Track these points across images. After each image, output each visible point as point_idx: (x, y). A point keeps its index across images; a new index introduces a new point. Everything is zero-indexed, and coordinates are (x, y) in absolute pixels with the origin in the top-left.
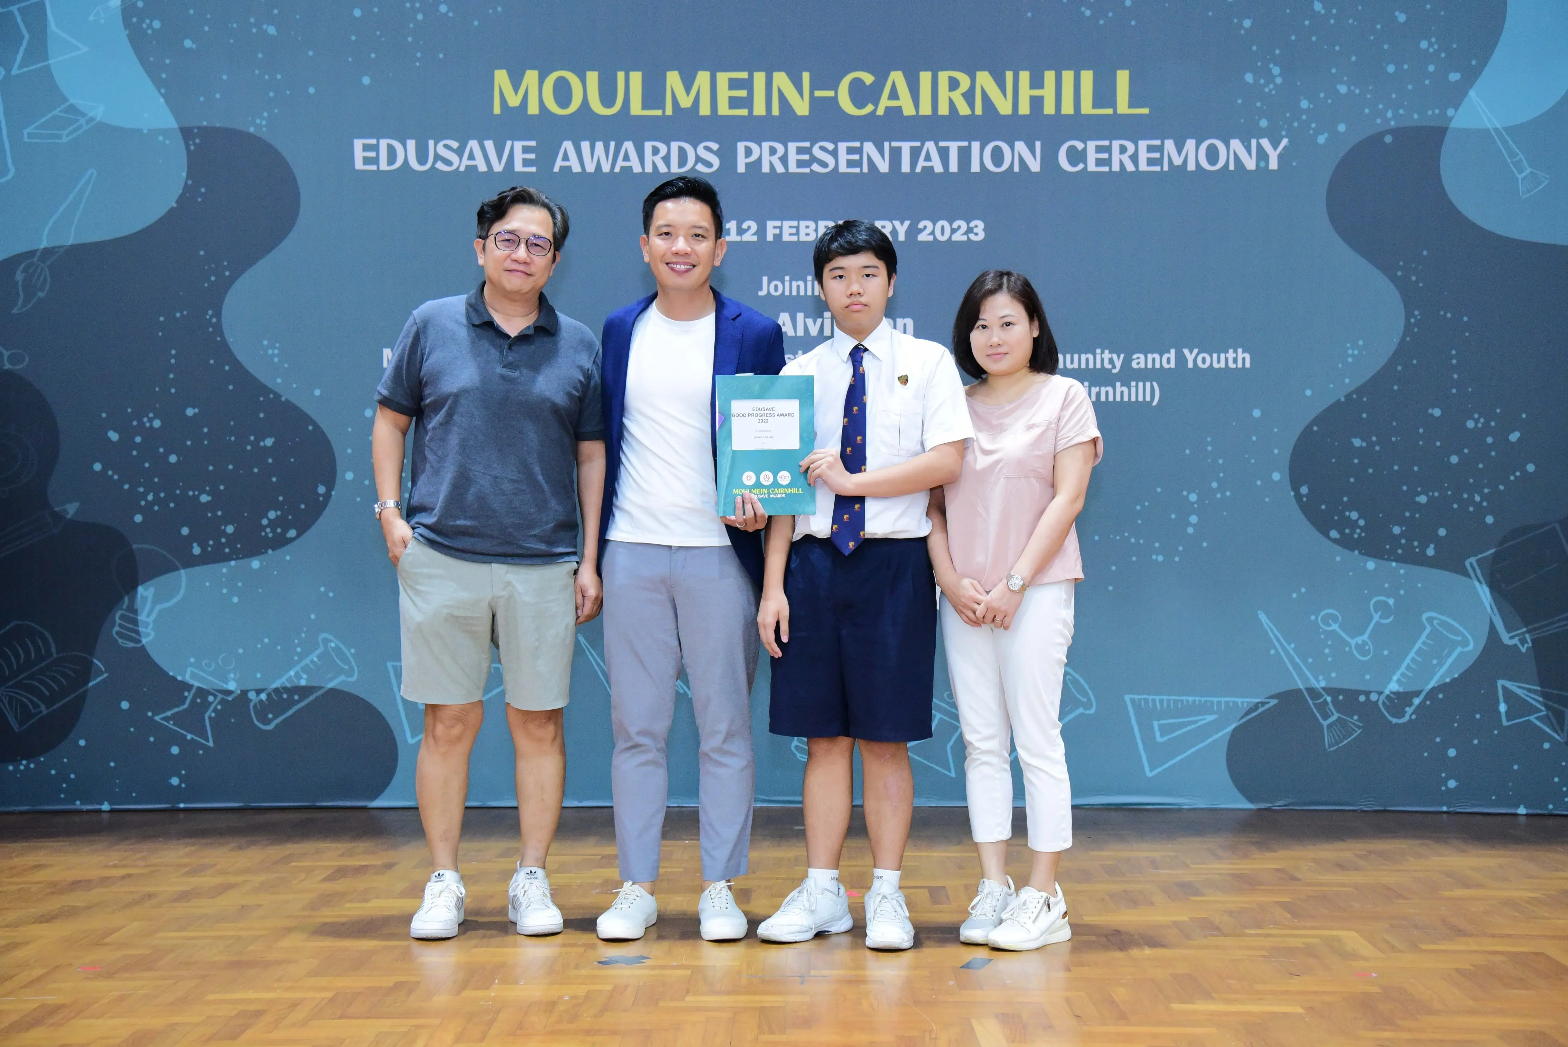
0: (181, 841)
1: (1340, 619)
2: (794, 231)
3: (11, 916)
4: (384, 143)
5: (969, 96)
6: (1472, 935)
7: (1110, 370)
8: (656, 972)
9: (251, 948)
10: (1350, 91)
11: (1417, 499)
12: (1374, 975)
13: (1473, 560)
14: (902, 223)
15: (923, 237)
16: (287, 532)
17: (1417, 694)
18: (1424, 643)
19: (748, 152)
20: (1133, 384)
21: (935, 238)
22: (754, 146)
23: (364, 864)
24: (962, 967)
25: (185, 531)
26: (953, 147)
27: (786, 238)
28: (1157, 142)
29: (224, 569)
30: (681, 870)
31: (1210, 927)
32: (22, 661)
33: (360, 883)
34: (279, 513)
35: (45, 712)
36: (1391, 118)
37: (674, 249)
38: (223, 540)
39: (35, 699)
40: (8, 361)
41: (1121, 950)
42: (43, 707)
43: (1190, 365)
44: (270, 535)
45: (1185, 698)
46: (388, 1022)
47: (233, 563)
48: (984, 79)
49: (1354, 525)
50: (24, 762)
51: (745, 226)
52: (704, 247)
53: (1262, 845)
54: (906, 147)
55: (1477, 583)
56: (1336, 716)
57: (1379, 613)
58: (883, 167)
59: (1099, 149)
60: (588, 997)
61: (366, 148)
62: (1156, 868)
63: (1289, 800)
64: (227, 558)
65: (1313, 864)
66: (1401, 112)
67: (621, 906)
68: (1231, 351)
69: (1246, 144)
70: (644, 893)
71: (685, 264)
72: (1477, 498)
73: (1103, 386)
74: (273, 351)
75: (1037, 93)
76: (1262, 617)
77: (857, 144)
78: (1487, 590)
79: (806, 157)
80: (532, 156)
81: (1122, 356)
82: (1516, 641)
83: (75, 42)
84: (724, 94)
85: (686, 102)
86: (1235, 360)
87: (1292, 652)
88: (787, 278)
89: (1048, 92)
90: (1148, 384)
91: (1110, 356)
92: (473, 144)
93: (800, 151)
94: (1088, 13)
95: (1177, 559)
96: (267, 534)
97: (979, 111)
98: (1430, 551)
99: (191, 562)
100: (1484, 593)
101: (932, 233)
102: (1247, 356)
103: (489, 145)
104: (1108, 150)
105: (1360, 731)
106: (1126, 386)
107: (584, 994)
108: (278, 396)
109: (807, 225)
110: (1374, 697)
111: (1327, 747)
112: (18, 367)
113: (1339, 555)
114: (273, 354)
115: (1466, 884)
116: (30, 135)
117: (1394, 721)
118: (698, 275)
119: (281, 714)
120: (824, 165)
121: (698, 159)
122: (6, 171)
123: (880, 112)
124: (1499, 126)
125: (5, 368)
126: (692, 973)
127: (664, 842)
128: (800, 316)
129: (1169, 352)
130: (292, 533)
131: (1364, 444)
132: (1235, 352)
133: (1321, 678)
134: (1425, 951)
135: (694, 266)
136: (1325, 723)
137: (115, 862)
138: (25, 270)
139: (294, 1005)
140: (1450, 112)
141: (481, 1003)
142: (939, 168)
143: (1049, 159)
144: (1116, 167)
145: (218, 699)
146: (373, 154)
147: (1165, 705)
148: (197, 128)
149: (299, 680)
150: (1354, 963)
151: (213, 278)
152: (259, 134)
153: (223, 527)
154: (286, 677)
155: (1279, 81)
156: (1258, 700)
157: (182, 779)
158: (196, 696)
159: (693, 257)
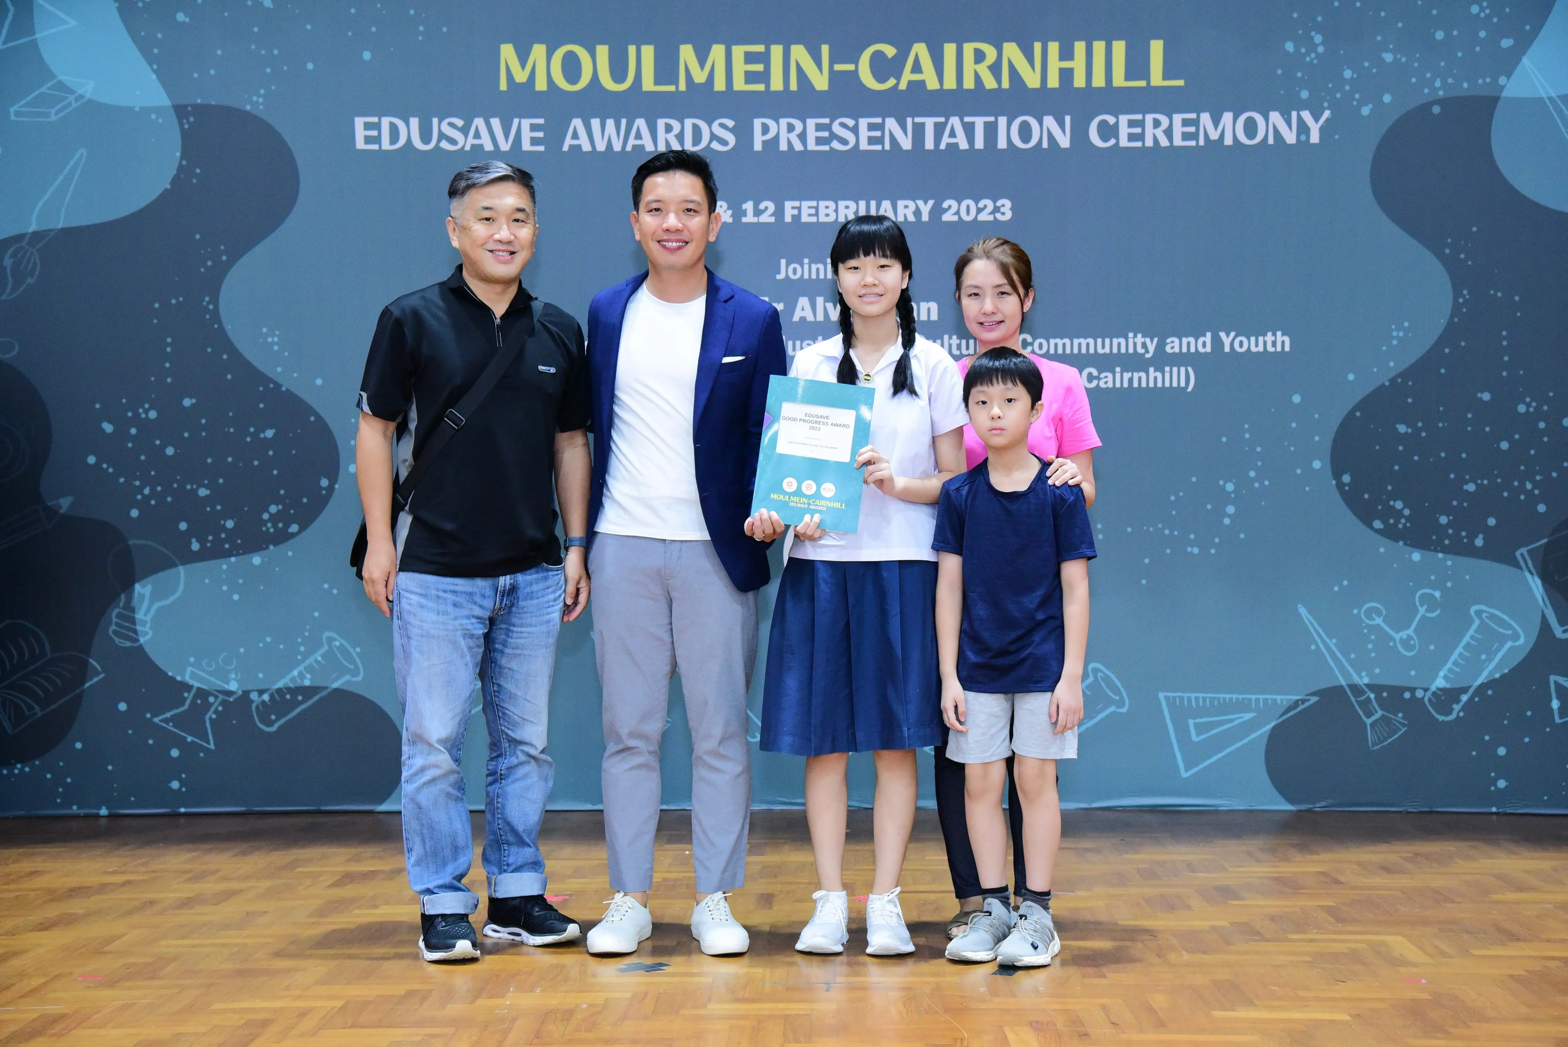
0: (182, 847)
1: (1384, 613)
2: (813, 211)
3: (9, 924)
4: (386, 122)
5: (995, 69)
6: (1525, 940)
7: (1143, 355)
8: (675, 979)
9: (255, 956)
10: (1396, 60)
11: (1465, 487)
12: (1424, 981)
13: (1524, 550)
14: (926, 203)
15: (947, 217)
16: (289, 527)
17: (1465, 690)
18: (1472, 637)
19: (765, 129)
20: (1167, 369)
21: (960, 218)
22: (771, 123)
23: (372, 869)
24: (993, 974)
25: (184, 526)
26: (979, 122)
27: (805, 219)
28: (1193, 116)
29: (224, 565)
31: (1250, 932)
32: (15, 662)
33: (367, 889)
34: (280, 507)
35: (39, 714)
36: (1439, 88)
37: (665, 226)
38: (223, 536)
39: (29, 701)
41: (1159, 956)
42: (37, 709)
43: (1227, 349)
44: (272, 530)
45: (1221, 696)
46: (400, 1031)
47: (233, 559)
48: (1011, 50)
49: (1398, 514)
50: (19, 766)
51: (762, 206)
52: (697, 222)
53: (1303, 848)
54: (929, 123)
55: (1528, 575)
56: (1379, 713)
57: (1425, 607)
58: (906, 143)
59: (1132, 123)
60: (605, 1005)
61: (367, 126)
62: (1193, 871)
63: (1331, 801)
64: (227, 554)
65: (1354, 867)
66: (1450, 81)
67: (612, 919)
68: (1270, 334)
69: (1286, 116)
70: (637, 904)
71: (677, 241)
72: (1529, 486)
73: (1135, 371)
74: (273, 338)
75: (1066, 64)
76: (1302, 610)
77: (879, 120)
78: (1539, 582)
79: (826, 134)
80: (540, 134)
81: (1156, 340)
83: (62, 15)
84: (740, 68)
85: (700, 77)
86: (1274, 344)
87: (1334, 648)
88: (806, 261)
89: (1078, 64)
90: (1183, 369)
91: (1143, 340)
92: (479, 122)
93: (819, 127)
95: (1213, 551)
96: (268, 529)
97: (1006, 84)
98: (1479, 542)
99: (191, 558)
100: (1536, 585)
101: (957, 213)
102: (1287, 339)
103: (496, 123)
104: (1141, 124)
105: (1405, 729)
106: (1160, 371)
107: (603, 1002)
108: (278, 386)
109: (827, 205)
110: (1419, 694)
111: (1370, 745)
112: (8, 356)
113: (1384, 547)
114: (273, 341)
115: (1518, 887)
116: (17, 114)
117: (1441, 718)
118: (690, 252)
119: (285, 715)
120: (844, 142)
121: (713, 137)
123: (903, 86)
124: (1554, 95)
128: (820, 300)
129: (1205, 336)
130: (294, 528)
131: (1410, 430)
132: (1274, 334)
133: (1364, 674)
134: (1477, 956)
135: (687, 243)
136: (1368, 721)
137: (115, 868)
138: (14, 255)
139: (303, 1014)
140: (1502, 80)
141: (497, 1012)
142: (964, 145)
143: (1079, 134)
144: (1149, 143)
145: (219, 700)
146: (374, 133)
147: (1201, 703)
148: (192, 106)
149: (303, 681)
150: (1403, 970)
151: (209, 263)
152: (254, 112)
153: (222, 522)
154: (289, 676)
155: (1321, 49)
156: (1299, 698)
157: (182, 783)
158: (196, 697)
159: (686, 233)
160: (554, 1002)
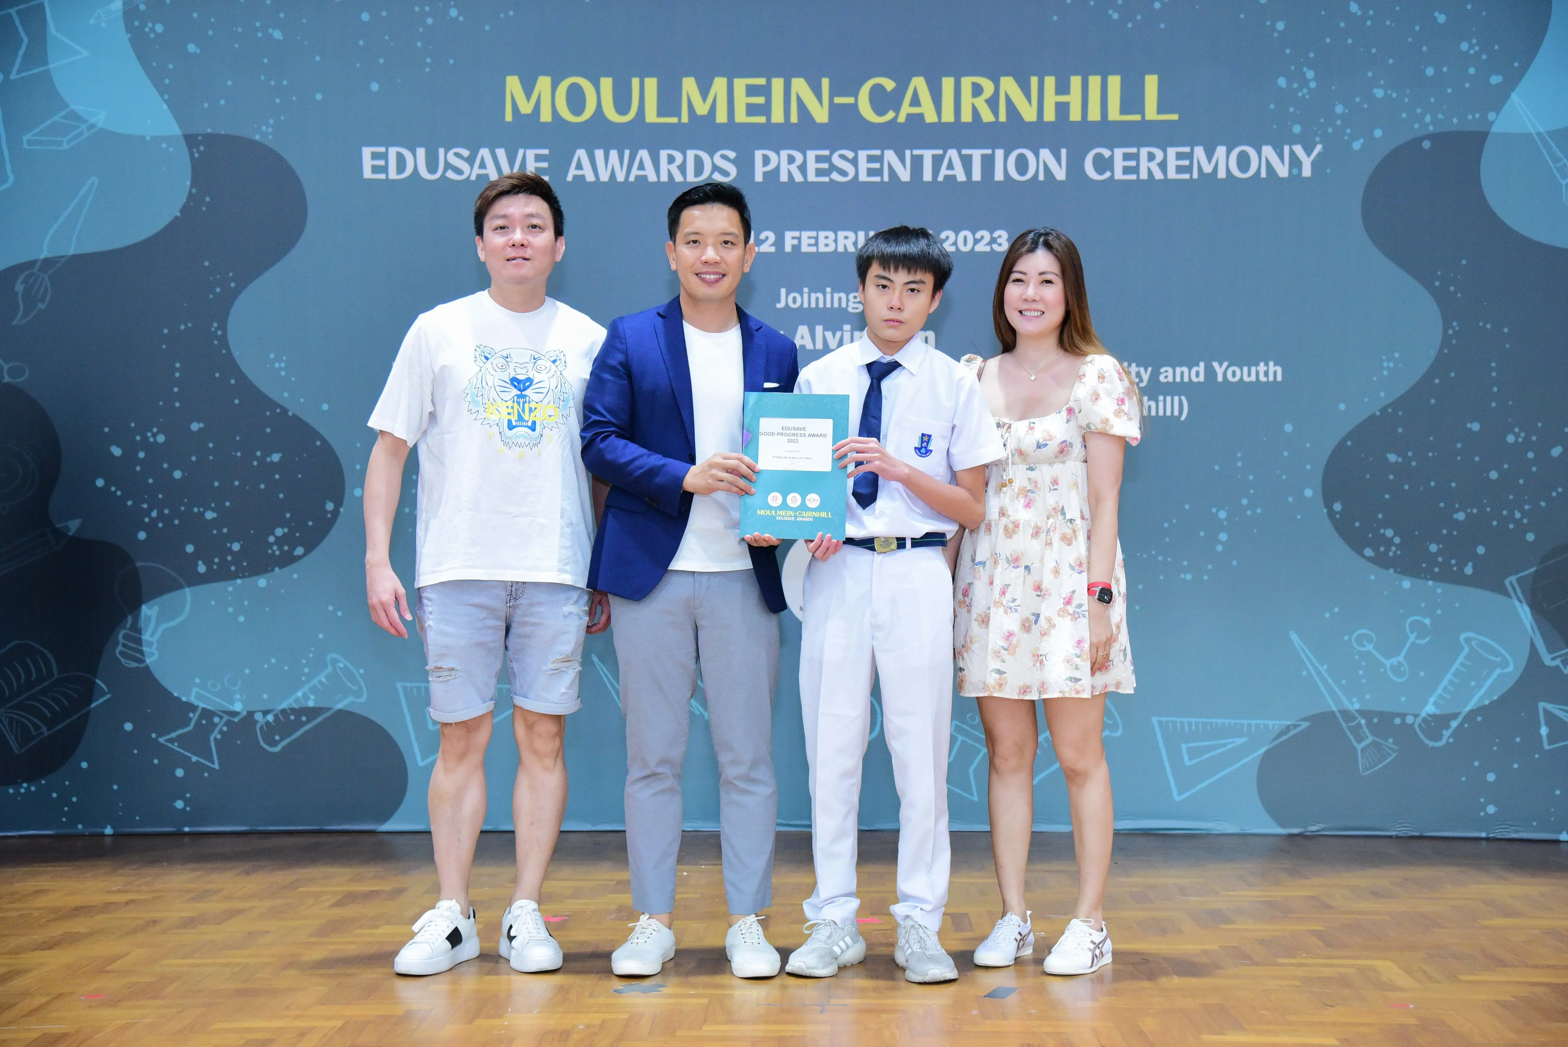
0: (186, 866)
1: (1375, 639)
2: (813, 241)
3: (13, 943)
4: (393, 151)
5: (993, 103)
6: (1512, 966)
8: (672, 1001)
9: (258, 975)
10: (1387, 97)
11: (1455, 516)
12: (1411, 1006)
13: (1513, 579)
16: (294, 549)
17: (1455, 716)
18: (1462, 664)
19: (766, 160)
20: (1161, 398)
21: (957, 249)
22: (772, 154)
23: (373, 889)
24: (985, 996)
25: (190, 548)
26: (977, 155)
27: (805, 248)
28: (1187, 149)
29: (230, 587)
30: (698, 896)
31: (1241, 956)
32: (22, 682)
33: (369, 909)
34: (286, 530)
35: (46, 734)
36: (1429, 124)
37: (703, 258)
38: (229, 558)
39: (36, 721)
40: (8, 375)
41: (1150, 979)
42: (44, 729)
43: (1220, 379)
44: (277, 553)
45: (1214, 720)
47: (239, 581)
48: (1009, 85)
49: (1389, 542)
50: (25, 785)
51: (763, 236)
52: (733, 255)
53: (1294, 872)
54: (928, 155)
55: (1517, 603)
56: (1370, 739)
57: (1415, 634)
58: (905, 175)
59: (1126, 157)
60: (602, 1025)
61: (375, 156)
62: (1185, 895)
63: (1321, 826)
64: (234, 576)
65: (1344, 891)
66: (1440, 116)
67: (637, 941)
68: (1262, 364)
69: (1278, 150)
70: (661, 926)
71: (714, 273)
72: (1518, 515)
74: (280, 364)
75: (1063, 98)
76: (1294, 637)
77: (877, 152)
78: (1527, 609)
79: (825, 166)
80: (545, 164)
81: (1150, 369)
82: (1558, 662)
83: (75, 46)
84: (741, 100)
85: (702, 109)
86: (1266, 374)
87: (1325, 674)
88: (806, 290)
89: (1074, 98)
90: (1176, 398)
91: (1137, 369)
92: (484, 152)
93: (819, 159)
94: (1116, 16)
95: (1206, 578)
96: (274, 551)
97: (1003, 118)
98: (1469, 570)
99: (197, 580)
100: (1525, 613)
101: (955, 243)
102: (1279, 370)
103: (501, 153)
104: (1136, 157)
105: (1396, 754)
106: (1154, 400)
107: (600, 1023)
108: (285, 411)
109: (827, 235)
110: (1409, 720)
111: (1361, 770)
112: (19, 380)
113: (1375, 574)
114: (280, 367)
115: (1508, 912)
116: (29, 142)
117: (1431, 744)
118: (727, 285)
119: (289, 736)
120: (844, 173)
121: (715, 168)
122: (5, 179)
123: (902, 119)
124: (1542, 130)
125: (5, 381)
126: (709, 1001)
127: (679, 867)
128: (819, 329)
129: (1198, 365)
130: (300, 551)
131: (1400, 460)
132: (1267, 365)
133: (1355, 700)
134: (1465, 982)
135: (724, 275)
136: (1359, 746)
137: (119, 887)
138: (25, 281)
139: (303, 1034)
140: (1491, 116)
141: (494, 1032)
142: (961, 177)
143: (1075, 167)
144: (1144, 175)
145: (224, 721)
146: (381, 163)
147: (1193, 728)
148: (201, 135)
149: (306, 701)
150: (1390, 994)
151: (218, 290)
152: (265, 142)
153: (229, 545)
154: (294, 697)
155: (1313, 85)
156: (1289, 723)
157: (187, 802)
158: (201, 717)
159: (723, 266)
160: (551, 1023)
